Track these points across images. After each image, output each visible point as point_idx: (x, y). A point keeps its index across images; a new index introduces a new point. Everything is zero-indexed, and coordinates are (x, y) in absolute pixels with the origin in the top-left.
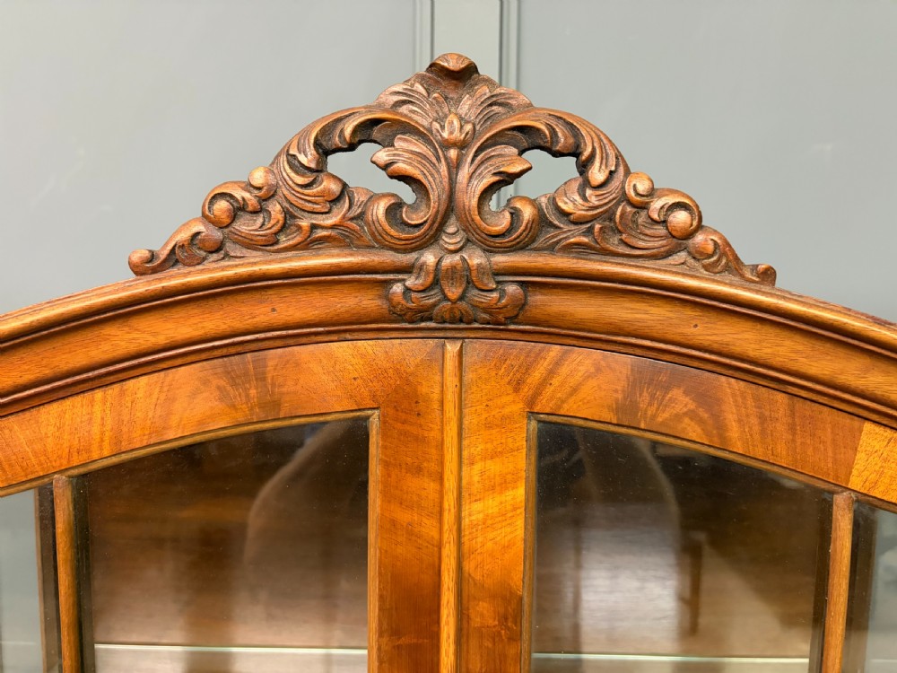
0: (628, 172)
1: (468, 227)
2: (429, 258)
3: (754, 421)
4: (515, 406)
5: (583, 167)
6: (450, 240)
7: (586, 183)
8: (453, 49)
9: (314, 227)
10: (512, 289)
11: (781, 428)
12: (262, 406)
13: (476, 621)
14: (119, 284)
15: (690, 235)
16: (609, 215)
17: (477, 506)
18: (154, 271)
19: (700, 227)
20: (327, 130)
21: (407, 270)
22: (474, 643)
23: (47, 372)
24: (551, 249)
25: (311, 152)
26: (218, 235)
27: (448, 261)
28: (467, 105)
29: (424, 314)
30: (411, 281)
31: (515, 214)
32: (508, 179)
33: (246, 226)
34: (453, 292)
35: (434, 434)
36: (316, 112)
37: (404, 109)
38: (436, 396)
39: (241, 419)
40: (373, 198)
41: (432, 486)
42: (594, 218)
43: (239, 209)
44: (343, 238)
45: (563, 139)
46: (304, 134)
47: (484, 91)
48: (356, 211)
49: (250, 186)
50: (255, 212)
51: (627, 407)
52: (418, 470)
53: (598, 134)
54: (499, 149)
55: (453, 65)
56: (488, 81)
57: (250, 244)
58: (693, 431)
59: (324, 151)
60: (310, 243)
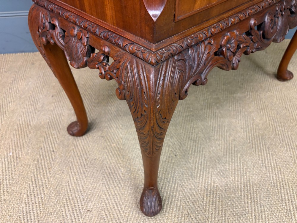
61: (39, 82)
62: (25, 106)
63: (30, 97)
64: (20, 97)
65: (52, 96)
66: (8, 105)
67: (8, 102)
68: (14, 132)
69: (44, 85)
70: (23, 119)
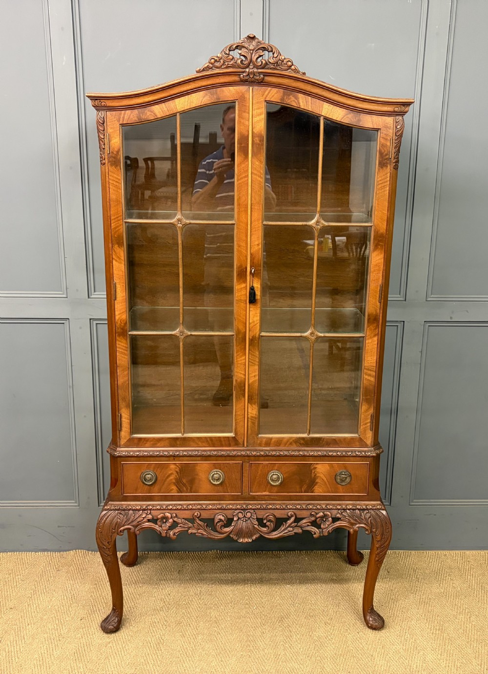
0: (280, 55)
1: (254, 64)
2: (247, 70)
3: (305, 102)
4: (263, 99)
5: (273, 54)
6: (251, 67)
7: (273, 57)
8: (252, 33)
9: (228, 64)
10: (262, 76)
11: (310, 103)
12: (217, 99)
13: (255, 141)
14: (194, 75)
15: (291, 66)
16: (277, 63)
17: (255, 119)
18: (200, 72)
19: (293, 65)
20: (230, 47)
21: (243, 72)
22: (255, 146)
23: (180, 91)
24: (268, 69)
25: (228, 51)
26: (211, 65)
27: (251, 70)
28: (254, 43)
29: (246, 81)
30: (244, 74)
31: (262, 62)
32: (261, 56)
33: (217, 64)
34: (251, 76)
35: (248, 105)
36: (229, 43)
37: (243, 43)
38: (248, 97)
39: (213, 102)
40: (238, 59)
41: (247, 115)
42: (275, 63)
43: (216, 61)
44: (233, 66)
45: (270, 49)
46: (226, 48)
47: (256, 40)
48: (235, 61)
49: (217, 57)
50: (218, 62)
51: (282, 99)
52: (245, 112)
53: (275, 48)
54: (259, 51)
55: (251, 36)
56: (258, 39)
57: (217, 68)
58: (294, 104)
59: (230, 51)
60: (227, 67)
61: (65, 598)
62: (48, 631)
63: (54, 618)
64: (42, 619)
65: (81, 619)
66: (27, 628)
67: (27, 624)
68: (35, 662)
69: (72, 603)
70: (45, 647)
